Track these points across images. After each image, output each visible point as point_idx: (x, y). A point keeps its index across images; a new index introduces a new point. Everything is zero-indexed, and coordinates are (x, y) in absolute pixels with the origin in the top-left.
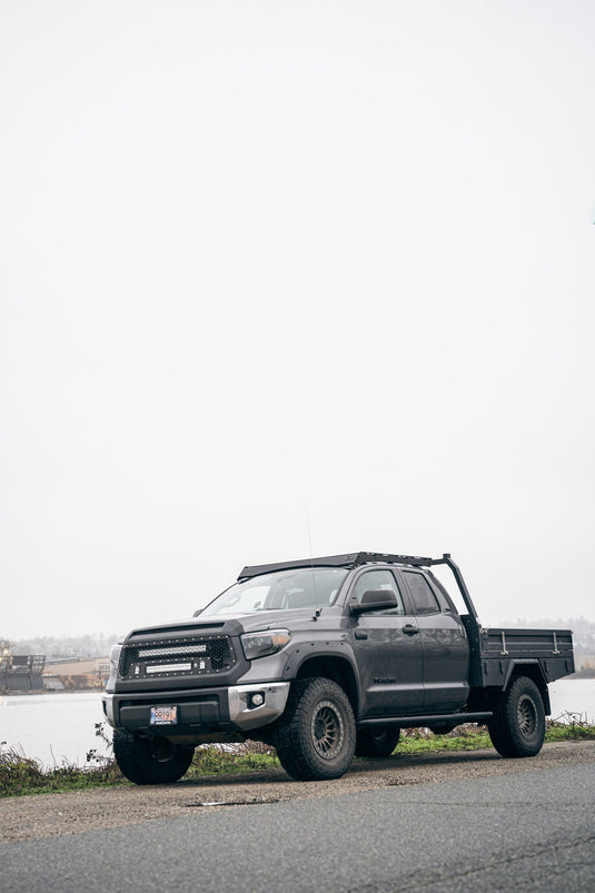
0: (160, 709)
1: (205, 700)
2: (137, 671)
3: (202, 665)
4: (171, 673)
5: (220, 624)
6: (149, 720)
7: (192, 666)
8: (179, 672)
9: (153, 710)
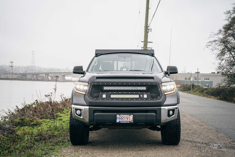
0: (122, 116)
1: (148, 112)
2: (104, 96)
3: (145, 96)
4: (127, 99)
5: (152, 78)
6: (116, 120)
7: (140, 96)
8: (132, 99)
9: (117, 116)
